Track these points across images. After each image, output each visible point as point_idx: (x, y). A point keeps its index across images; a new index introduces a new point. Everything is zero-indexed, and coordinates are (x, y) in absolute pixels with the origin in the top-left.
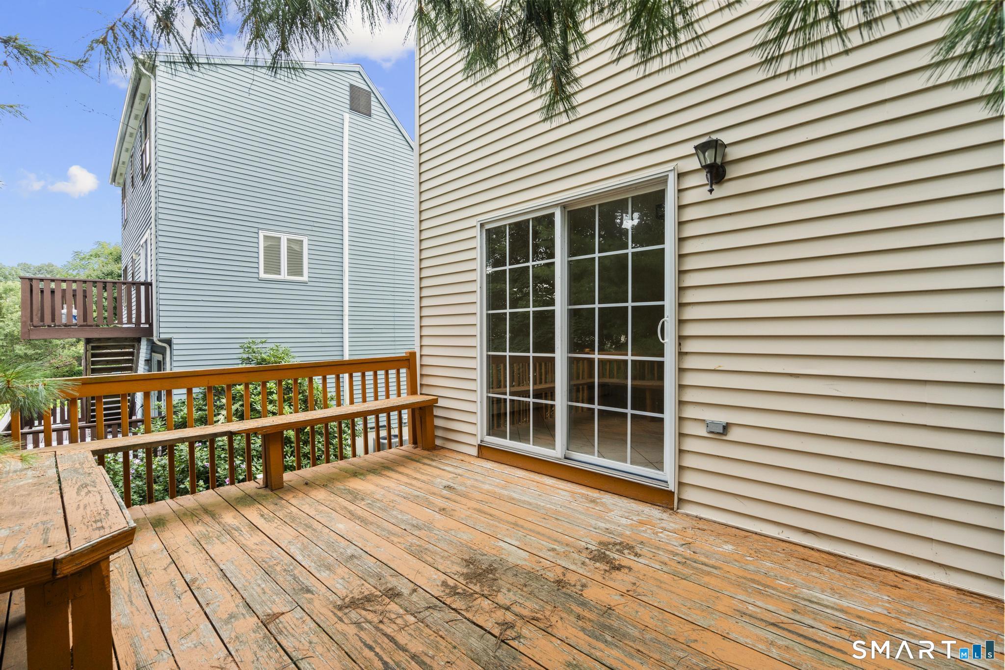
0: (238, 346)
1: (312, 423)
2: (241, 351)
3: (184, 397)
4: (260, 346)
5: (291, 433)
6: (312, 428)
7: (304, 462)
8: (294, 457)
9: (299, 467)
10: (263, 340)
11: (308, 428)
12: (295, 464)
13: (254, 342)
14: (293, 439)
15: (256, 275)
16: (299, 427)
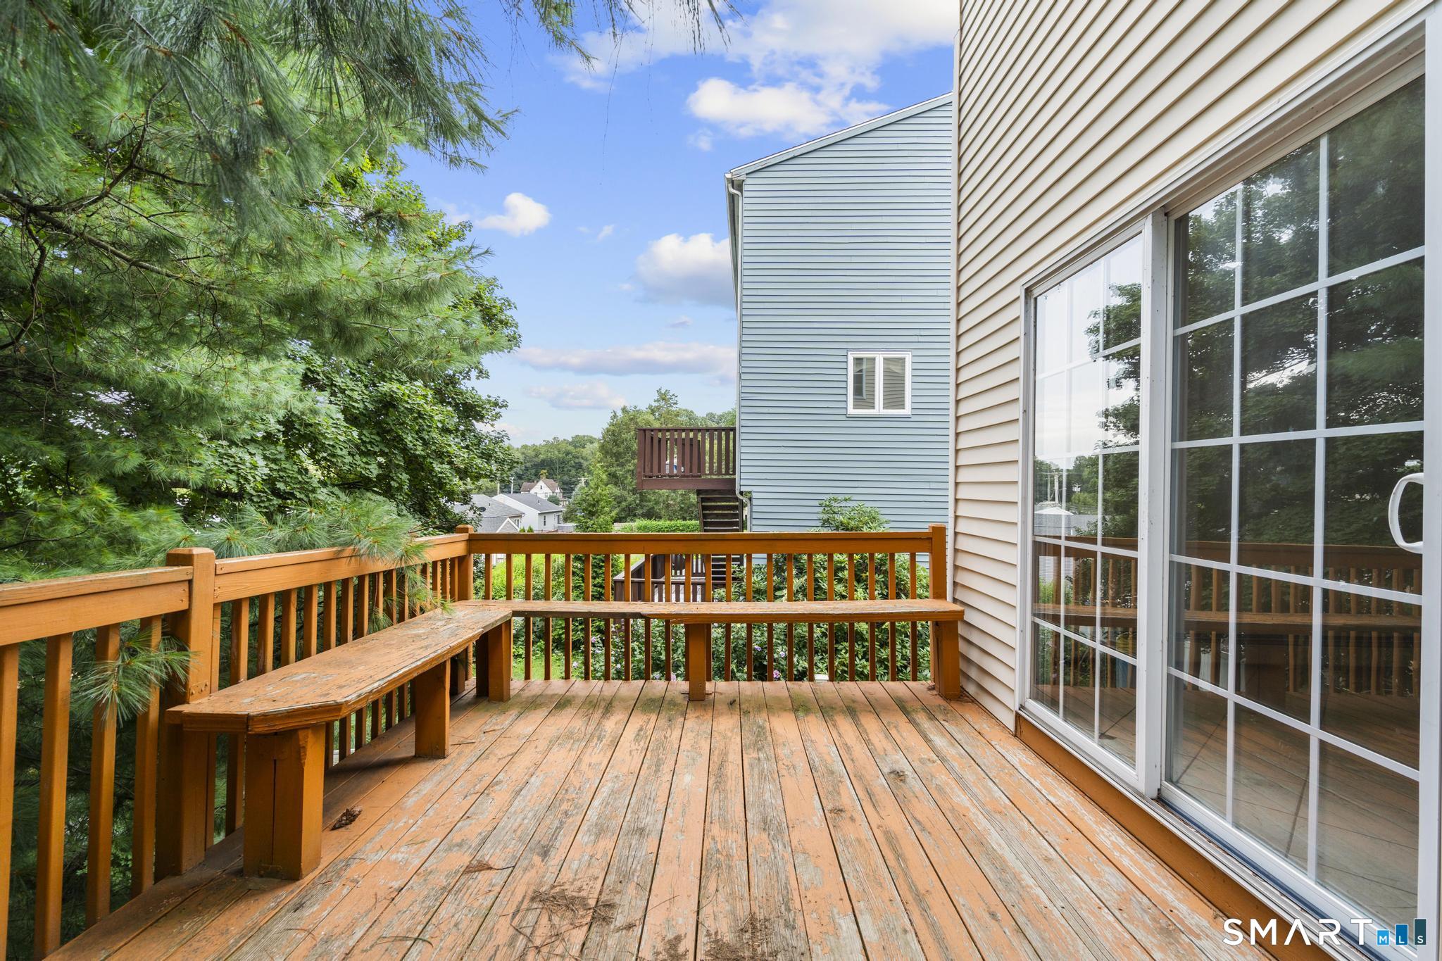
0: (817, 503)
1: (893, 617)
2: (821, 509)
3: (764, 562)
4: (843, 504)
5: (863, 627)
6: (893, 624)
7: (880, 671)
8: (867, 661)
9: (873, 677)
10: (847, 497)
11: (888, 623)
12: (866, 671)
13: (835, 500)
14: (867, 636)
15: (843, 411)
16: (875, 621)
